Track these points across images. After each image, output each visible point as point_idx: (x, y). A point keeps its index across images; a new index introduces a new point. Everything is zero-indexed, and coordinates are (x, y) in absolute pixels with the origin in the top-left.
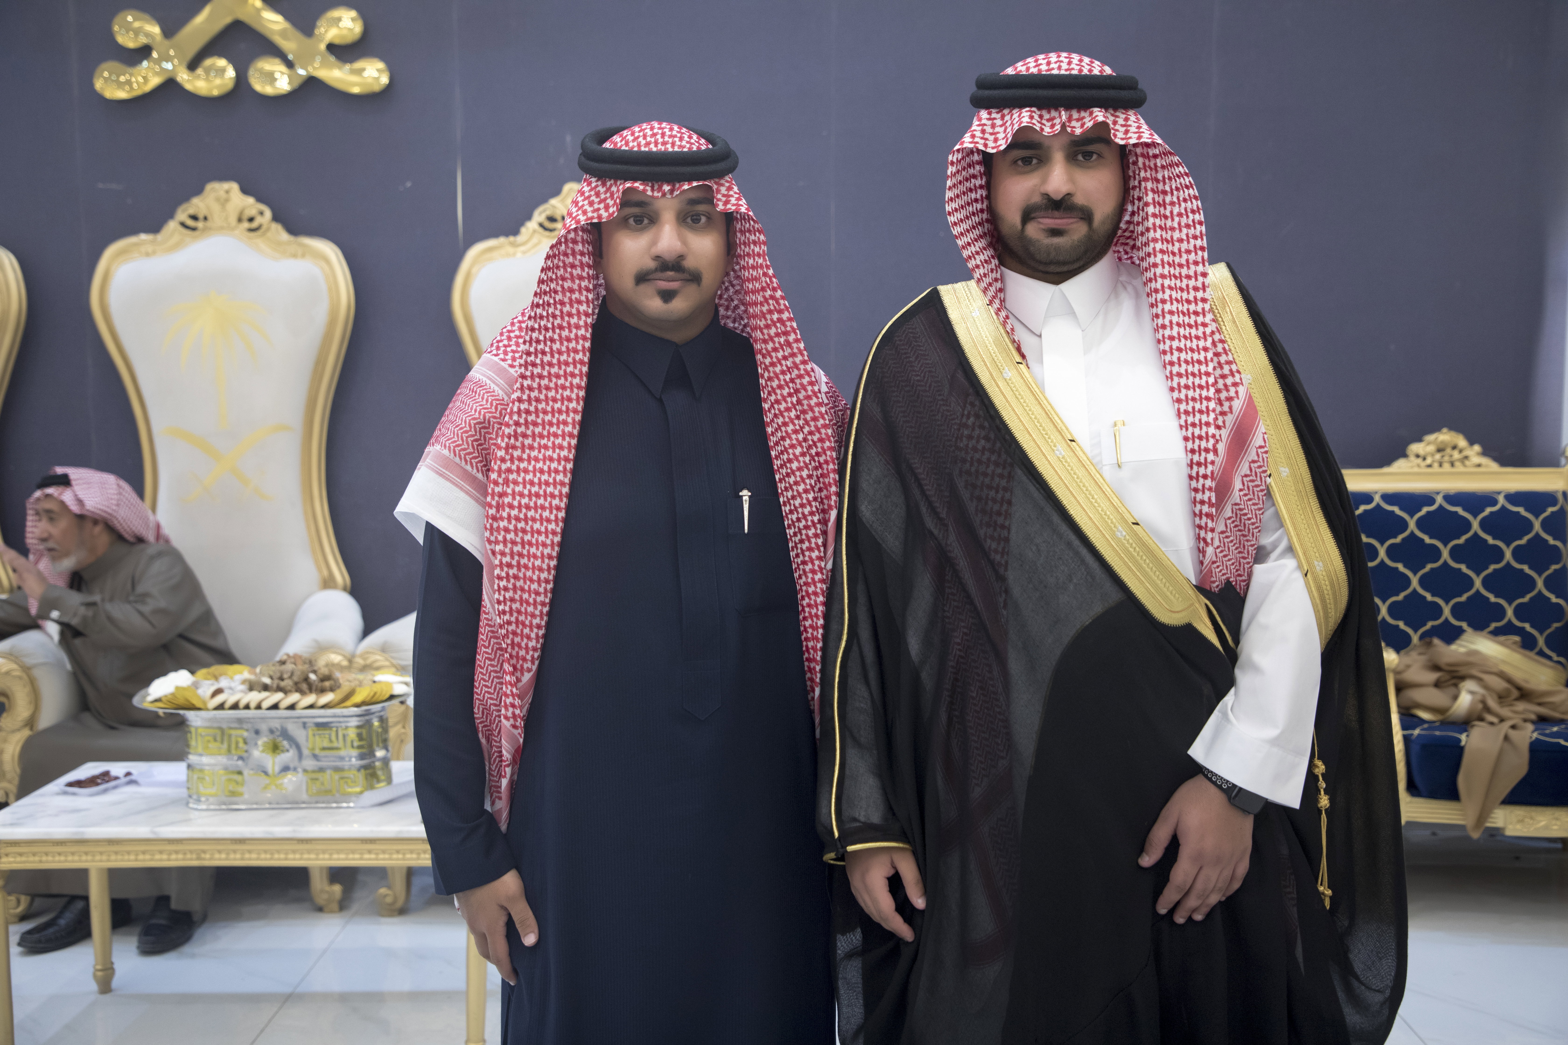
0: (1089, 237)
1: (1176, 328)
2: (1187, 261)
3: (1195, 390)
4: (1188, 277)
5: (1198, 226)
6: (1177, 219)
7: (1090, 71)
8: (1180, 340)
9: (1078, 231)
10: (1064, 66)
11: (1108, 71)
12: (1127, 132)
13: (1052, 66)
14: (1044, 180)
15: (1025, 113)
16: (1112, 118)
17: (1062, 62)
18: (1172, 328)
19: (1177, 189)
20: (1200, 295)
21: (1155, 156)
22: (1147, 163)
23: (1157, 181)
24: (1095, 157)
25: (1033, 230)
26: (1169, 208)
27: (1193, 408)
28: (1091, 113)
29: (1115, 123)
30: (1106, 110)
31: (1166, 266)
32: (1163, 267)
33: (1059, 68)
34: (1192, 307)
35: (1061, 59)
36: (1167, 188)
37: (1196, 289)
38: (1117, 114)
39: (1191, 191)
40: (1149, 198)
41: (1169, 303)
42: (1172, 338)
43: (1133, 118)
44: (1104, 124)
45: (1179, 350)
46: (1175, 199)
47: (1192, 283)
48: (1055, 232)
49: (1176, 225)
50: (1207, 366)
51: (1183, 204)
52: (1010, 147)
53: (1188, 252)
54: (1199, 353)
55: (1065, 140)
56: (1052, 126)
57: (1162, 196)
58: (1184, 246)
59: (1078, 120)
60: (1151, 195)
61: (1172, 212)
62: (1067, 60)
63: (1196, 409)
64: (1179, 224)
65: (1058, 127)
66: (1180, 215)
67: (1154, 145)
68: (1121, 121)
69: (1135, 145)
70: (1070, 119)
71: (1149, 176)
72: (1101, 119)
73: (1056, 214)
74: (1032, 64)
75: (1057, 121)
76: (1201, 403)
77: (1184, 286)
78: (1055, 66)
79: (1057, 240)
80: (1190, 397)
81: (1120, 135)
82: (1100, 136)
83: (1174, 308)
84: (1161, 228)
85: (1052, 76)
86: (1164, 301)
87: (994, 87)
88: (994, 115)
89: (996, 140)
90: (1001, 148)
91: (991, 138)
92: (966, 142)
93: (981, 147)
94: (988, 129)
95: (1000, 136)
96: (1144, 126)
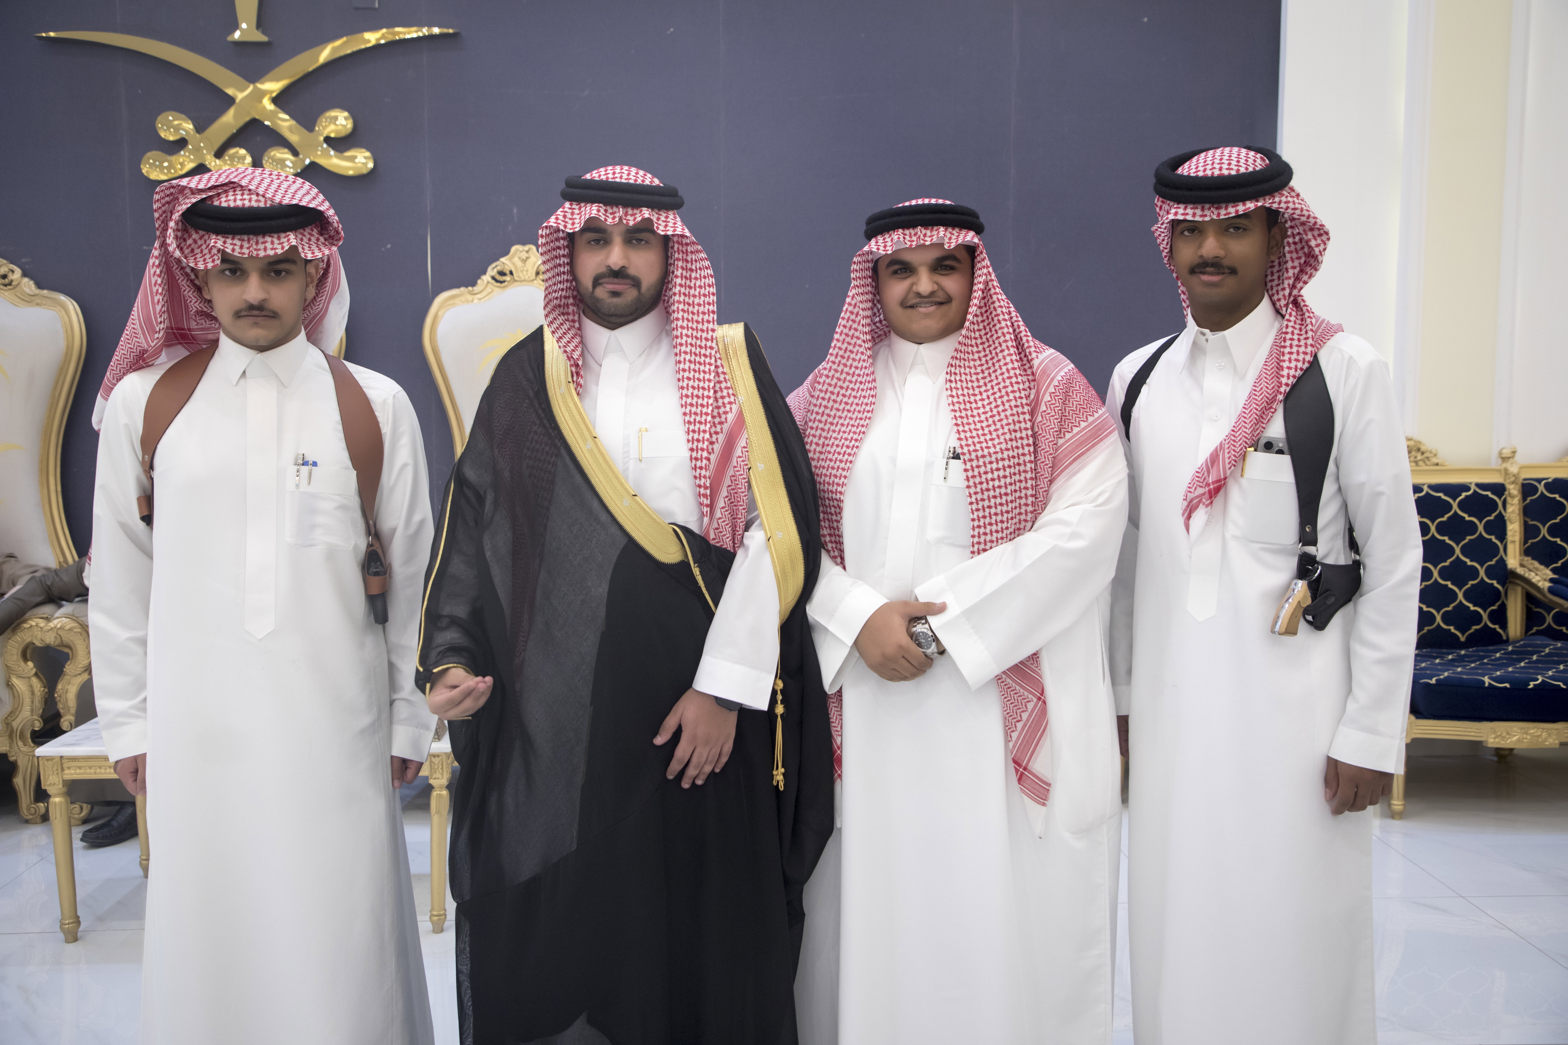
0: (639, 299)
2: (703, 318)
3: (697, 408)
4: (702, 330)
7: (643, 181)
8: (690, 372)
9: (630, 294)
10: (625, 176)
11: (657, 182)
12: (666, 226)
13: (616, 175)
14: (608, 257)
15: (595, 207)
16: (656, 216)
17: (623, 173)
18: (685, 364)
19: (700, 269)
20: (709, 343)
21: (686, 245)
22: (681, 248)
23: (687, 261)
24: (644, 242)
25: (600, 292)
26: (693, 281)
27: (695, 420)
28: (641, 211)
29: (658, 219)
30: (652, 210)
32: (683, 321)
33: (621, 177)
34: (703, 351)
35: (623, 171)
36: (693, 268)
37: (707, 339)
38: (661, 213)
40: (679, 273)
41: (684, 346)
42: (684, 370)
43: (671, 216)
44: (649, 221)
45: (689, 379)
46: (698, 276)
48: (615, 294)
50: (709, 391)
51: (703, 280)
52: (584, 230)
53: (704, 313)
54: (704, 383)
55: (622, 229)
56: (614, 218)
57: (689, 273)
58: (702, 309)
59: (632, 215)
60: (680, 271)
62: (627, 172)
63: (697, 421)
64: (700, 293)
65: (617, 219)
66: (700, 287)
67: (685, 237)
68: (662, 218)
69: (672, 236)
70: (626, 214)
71: (681, 257)
72: (647, 216)
73: (617, 280)
74: (603, 173)
75: (617, 215)
76: (701, 417)
77: (698, 336)
78: (618, 176)
79: (616, 300)
80: (693, 412)
81: (661, 228)
82: (647, 227)
83: (688, 350)
84: (685, 294)
85: (615, 183)
86: (681, 345)
87: (575, 188)
88: (573, 206)
89: (573, 224)
90: (578, 230)
91: (571, 222)
92: (552, 222)
93: (563, 227)
94: (569, 216)
95: (577, 221)
96: (679, 223)
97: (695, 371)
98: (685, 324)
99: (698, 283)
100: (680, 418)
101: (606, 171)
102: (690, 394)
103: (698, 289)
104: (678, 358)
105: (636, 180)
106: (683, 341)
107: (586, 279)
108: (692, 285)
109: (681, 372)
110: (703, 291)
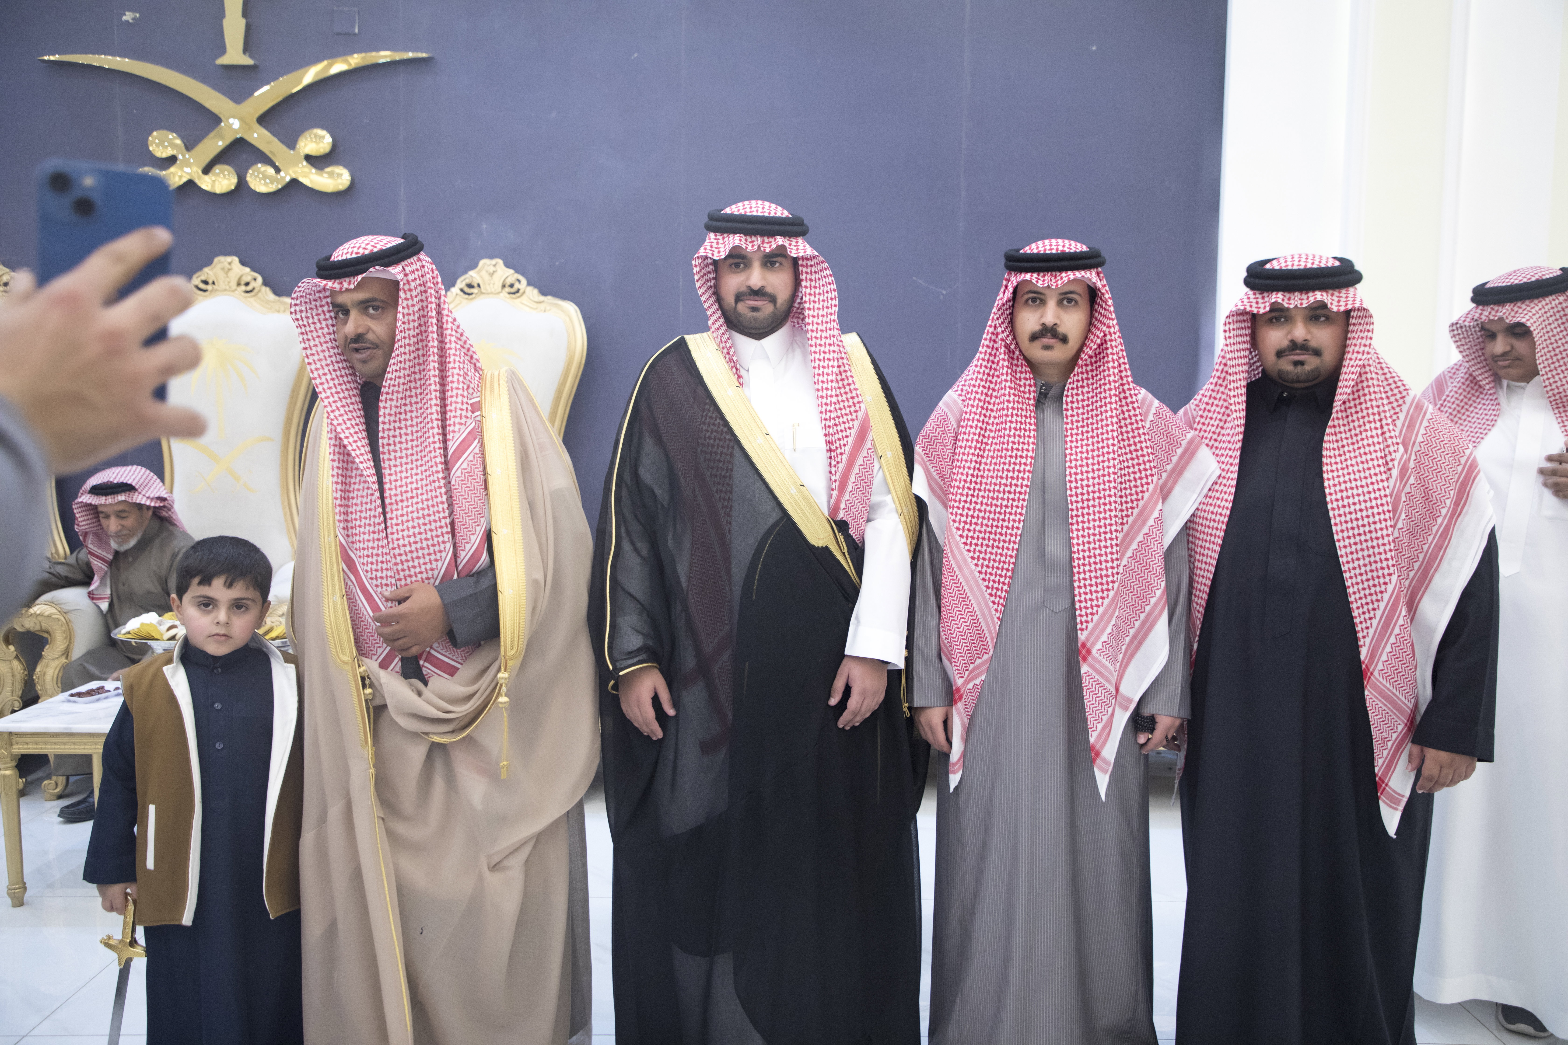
0: (774, 313)
2: (826, 328)
4: (826, 338)
5: (834, 308)
7: (775, 213)
9: (767, 309)
10: (760, 210)
11: (786, 214)
12: (796, 250)
13: (753, 209)
14: (748, 278)
15: (737, 237)
16: (788, 242)
17: (759, 207)
19: (823, 285)
20: (832, 348)
21: (812, 265)
23: (811, 280)
24: (777, 265)
27: (830, 417)
28: (776, 239)
30: (785, 237)
33: (757, 211)
35: (758, 205)
36: (817, 285)
37: (830, 345)
38: (791, 239)
44: (783, 246)
45: (823, 382)
46: (822, 292)
47: (827, 341)
48: (755, 309)
49: (821, 307)
51: (826, 295)
52: (728, 257)
53: (827, 323)
55: (760, 255)
56: (753, 246)
57: (813, 290)
58: (826, 319)
59: (767, 243)
61: (819, 299)
64: (823, 306)
65: (756, 247)
66: (824, 301)
67: (813, 258)
68: (793, 244)
69: (801, 258)
70: (763, 242)
72: (781, 242)
73: (756, 298)
74: (741, 208)
75: (755, 243)
79: (755, 314)
80: (828, 410)
81: (792, 252)
82: (781, 253)
83: (821, 357)
85: (752, 216)
86: (815, 352)
87: (719, 221)
88: (718, 237)
89: (719, 252)
90: (723, 257)
91: (716, 250)
92: (702, 252)
93: (710, 255)
94: (715, 245)
95: (722, 250)
96: (808, 246)
97: (828, 375)
98: (818, 335)
99: (821, 298)
100: (816, 417)
101: (743, 205)
102: (824, 395)
103: (821, 303)
105: (769, 213)
106: (817, 350)
107: (730, 299)
108: (816, 300)
109: (816, 376)
110: (826, 304)
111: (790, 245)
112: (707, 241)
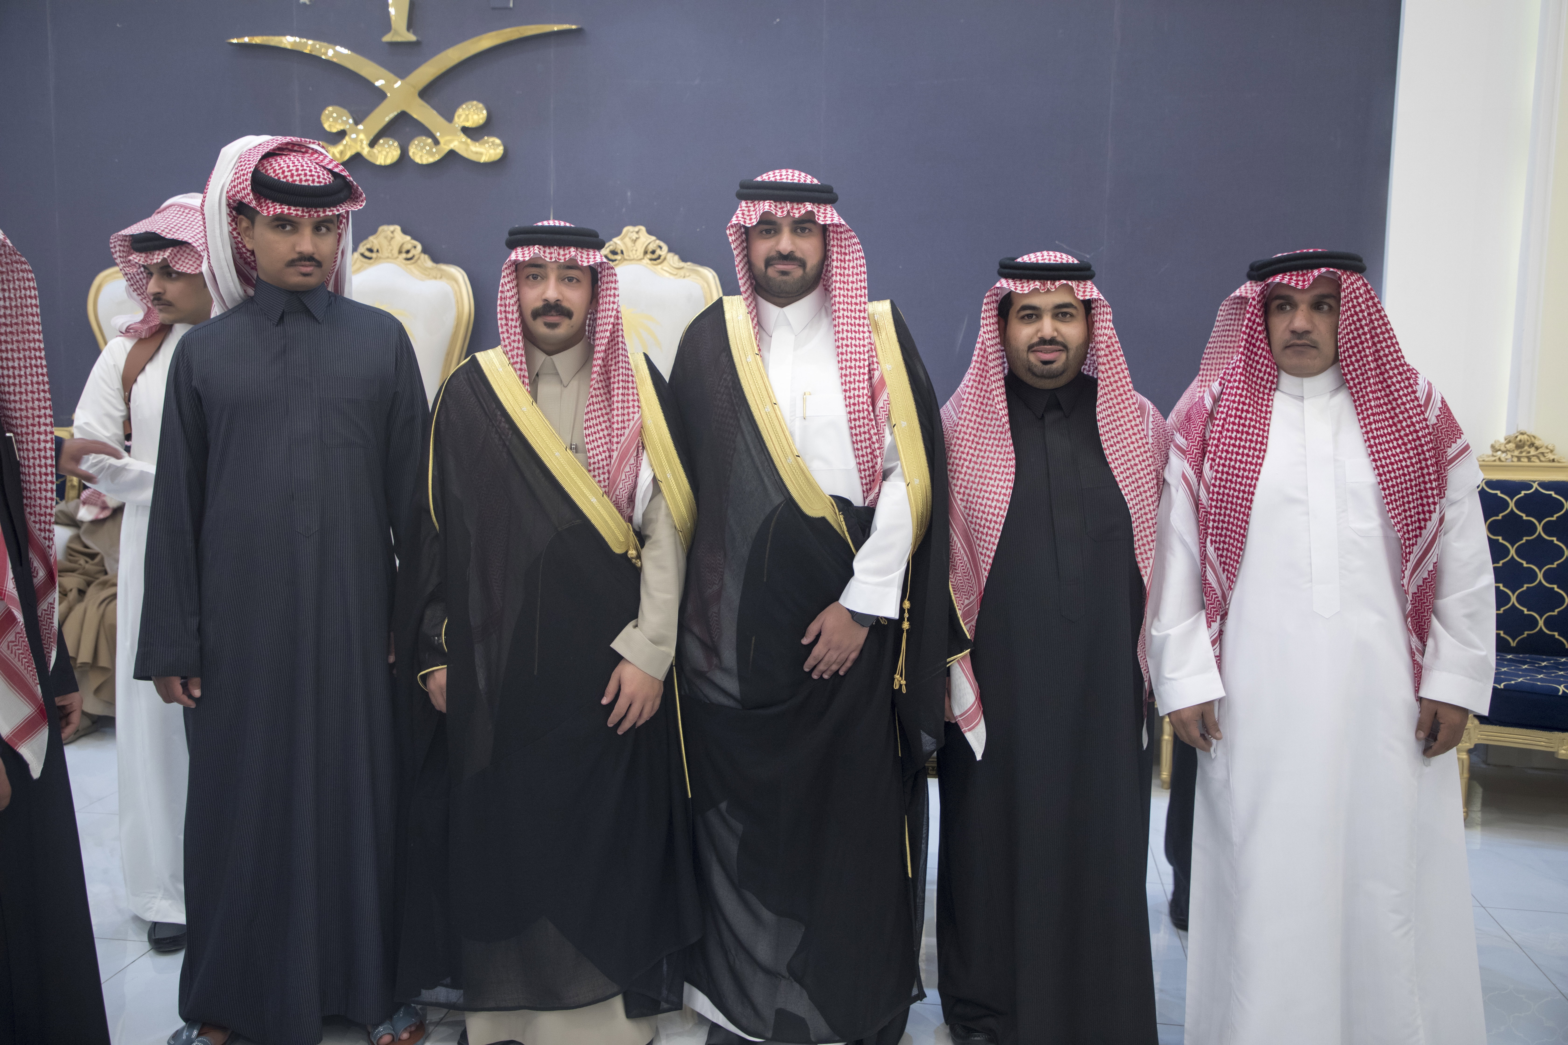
0: (803, 277)
1: (845, 333)
2: (856, 294)
4: (856, 304)
5: (863, 275)
6: (851, 270)
7: (805, 181)
8: (848, 340)
9: (798, 273)
10: (790, 177)
11: (815, 181)
12: (825, 217)
13: (783, 177)
14: (778, 243)
15: (767, 203)
16: (817, 209)
17: (789, 175)
18: (843, 333)
19: (853, 252)
20: (862, 314)
21: (841, 233)
22: (837, 235)
23: (841, 247)
24: (807, 231)
25: (772, 272)
26: (847, 263)
28: (805, 205)
30: (813, 204)
31: (842, 297)
32: (840, 297)
33: (787, 178)
34: (857, 322)
35: (788, 173)
36: (847, 252)
37: (860, 311)
38: (820, 207)
39: (860, 253)
40: (834, 257)
42: (843, 339)
43: (829, 209)
44: (811, 213)
45: (847, 346)
46: (851, 258)
47: (858, 307)
48: (784, 273)
49: (851, 273)
51: (855, 261)
52: (758, 224)
53: (857, 289)
54: (860, 353)
55: (789, 220)
56: (783, 212)
57: (843, 256)
58: (855, 286)
59: (797, 209)
60: (837, 255)
61: (849, 266)
62: (792, 174)
64: (853, 273)
65: (785, 213)
66: (853, 267)
67: (841, 225)
68: (822, 211)
69: (829, 225)
70: (792, 208)
72: (810, 209)
73: (786, 262)
74: (772, 176)
75: (785, 209)
77: (853, 309)
78: (785, 177)
79: (785, 278)
81: (821, 219)
82: (809, 218)
83: (845, 321)
84: (840, 274)
85: (782, 183)
86: (839, 317)
87: (750, 188)
88: (749, 205)
89: (751, 219)
90: (754, 224)
91: (748, 218)
92: (734, 221)
93: (742, 223)
94: (746, 213)
95: (753, 217)
96: (836, 214)
97: (852, 338)
98: (841, 300)
99: (852, 264)
101: (774, 174)
102: (848, 358)
104: (837, 329)
105: (799, 180)
106: (841, 315)
107: (760, 264)
108: (846, 266)
109: (840, 341)
110: (855, 271)
111: (818, 211)
112: (739, 209)
